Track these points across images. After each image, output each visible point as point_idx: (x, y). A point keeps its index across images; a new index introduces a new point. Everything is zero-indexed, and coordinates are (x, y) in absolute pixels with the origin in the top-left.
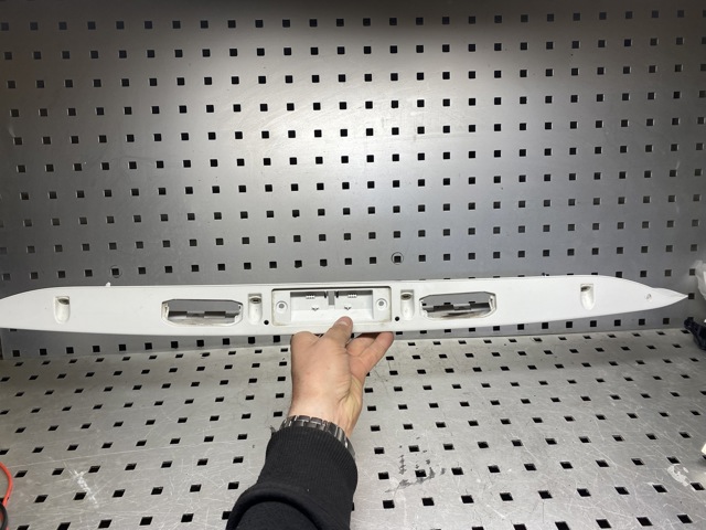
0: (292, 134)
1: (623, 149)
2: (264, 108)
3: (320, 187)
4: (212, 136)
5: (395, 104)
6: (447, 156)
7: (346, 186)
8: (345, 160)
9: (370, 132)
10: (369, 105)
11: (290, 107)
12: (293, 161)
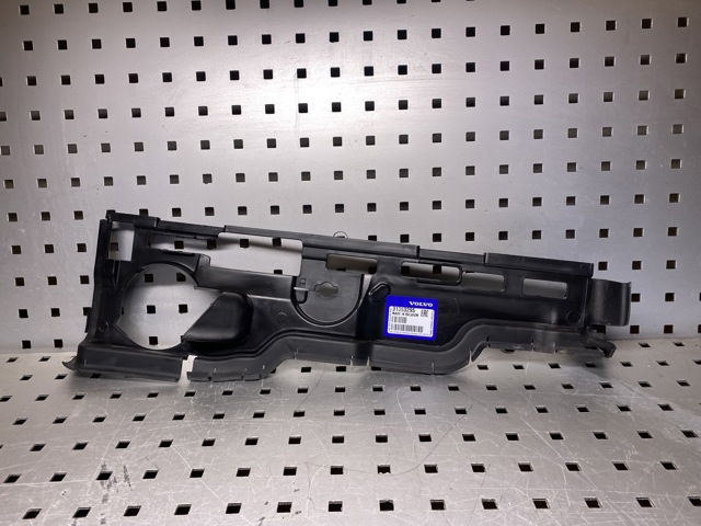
0: (201, 77)
1: (643, 97)
2: (165, 42)
3: (239, 144)
4: (100, 79)
5: (334, 37)
6: (403, 105)
7: (272, 143)
8: (270, 109)
9: (302, 74)
10: (300, 38)
11: (199, 42)
12: (203, 111)
